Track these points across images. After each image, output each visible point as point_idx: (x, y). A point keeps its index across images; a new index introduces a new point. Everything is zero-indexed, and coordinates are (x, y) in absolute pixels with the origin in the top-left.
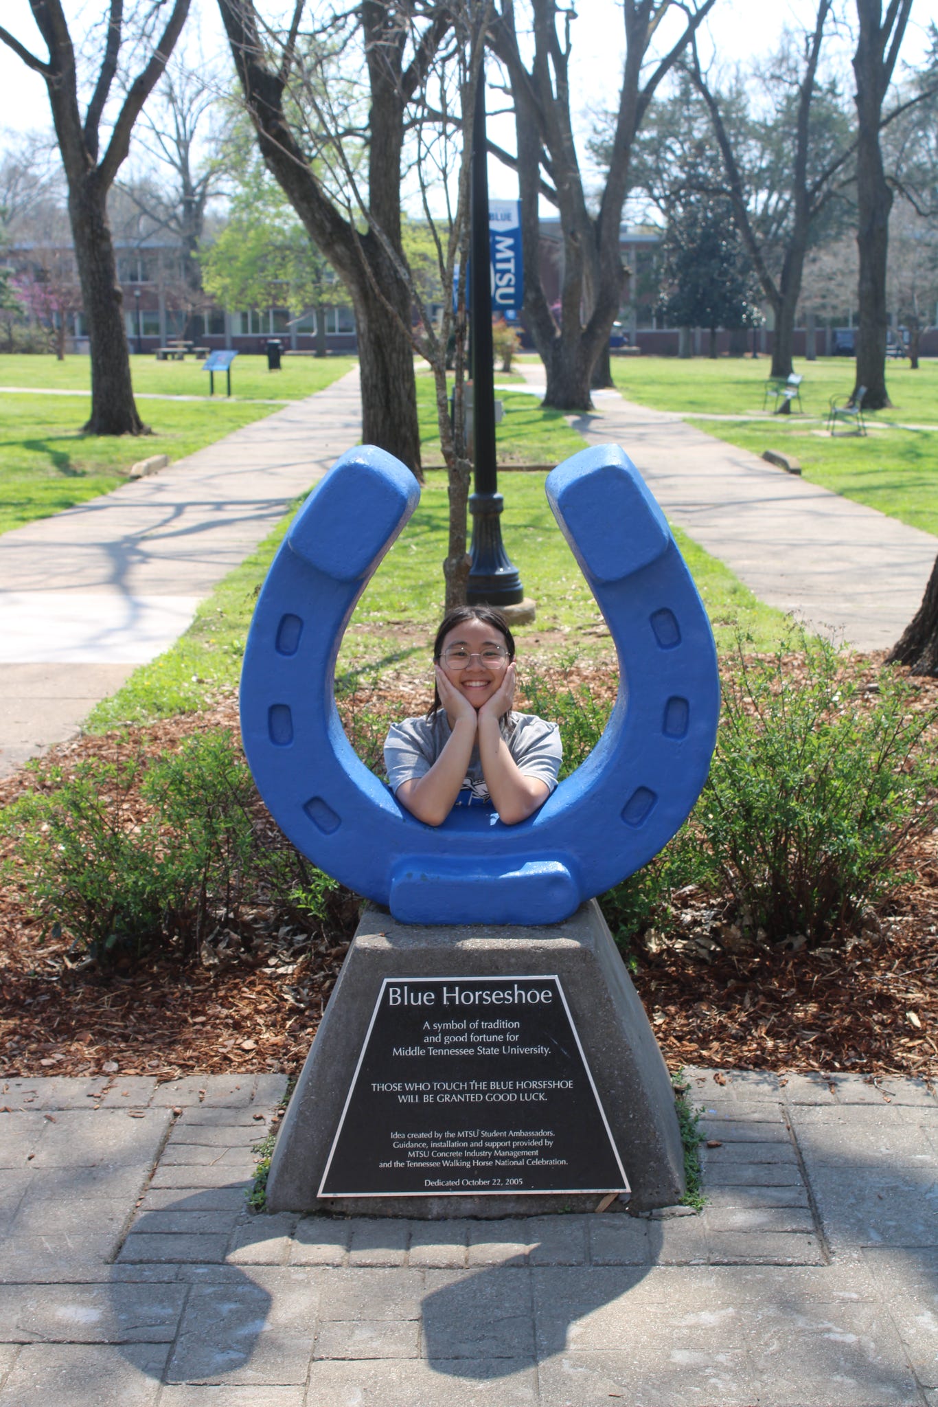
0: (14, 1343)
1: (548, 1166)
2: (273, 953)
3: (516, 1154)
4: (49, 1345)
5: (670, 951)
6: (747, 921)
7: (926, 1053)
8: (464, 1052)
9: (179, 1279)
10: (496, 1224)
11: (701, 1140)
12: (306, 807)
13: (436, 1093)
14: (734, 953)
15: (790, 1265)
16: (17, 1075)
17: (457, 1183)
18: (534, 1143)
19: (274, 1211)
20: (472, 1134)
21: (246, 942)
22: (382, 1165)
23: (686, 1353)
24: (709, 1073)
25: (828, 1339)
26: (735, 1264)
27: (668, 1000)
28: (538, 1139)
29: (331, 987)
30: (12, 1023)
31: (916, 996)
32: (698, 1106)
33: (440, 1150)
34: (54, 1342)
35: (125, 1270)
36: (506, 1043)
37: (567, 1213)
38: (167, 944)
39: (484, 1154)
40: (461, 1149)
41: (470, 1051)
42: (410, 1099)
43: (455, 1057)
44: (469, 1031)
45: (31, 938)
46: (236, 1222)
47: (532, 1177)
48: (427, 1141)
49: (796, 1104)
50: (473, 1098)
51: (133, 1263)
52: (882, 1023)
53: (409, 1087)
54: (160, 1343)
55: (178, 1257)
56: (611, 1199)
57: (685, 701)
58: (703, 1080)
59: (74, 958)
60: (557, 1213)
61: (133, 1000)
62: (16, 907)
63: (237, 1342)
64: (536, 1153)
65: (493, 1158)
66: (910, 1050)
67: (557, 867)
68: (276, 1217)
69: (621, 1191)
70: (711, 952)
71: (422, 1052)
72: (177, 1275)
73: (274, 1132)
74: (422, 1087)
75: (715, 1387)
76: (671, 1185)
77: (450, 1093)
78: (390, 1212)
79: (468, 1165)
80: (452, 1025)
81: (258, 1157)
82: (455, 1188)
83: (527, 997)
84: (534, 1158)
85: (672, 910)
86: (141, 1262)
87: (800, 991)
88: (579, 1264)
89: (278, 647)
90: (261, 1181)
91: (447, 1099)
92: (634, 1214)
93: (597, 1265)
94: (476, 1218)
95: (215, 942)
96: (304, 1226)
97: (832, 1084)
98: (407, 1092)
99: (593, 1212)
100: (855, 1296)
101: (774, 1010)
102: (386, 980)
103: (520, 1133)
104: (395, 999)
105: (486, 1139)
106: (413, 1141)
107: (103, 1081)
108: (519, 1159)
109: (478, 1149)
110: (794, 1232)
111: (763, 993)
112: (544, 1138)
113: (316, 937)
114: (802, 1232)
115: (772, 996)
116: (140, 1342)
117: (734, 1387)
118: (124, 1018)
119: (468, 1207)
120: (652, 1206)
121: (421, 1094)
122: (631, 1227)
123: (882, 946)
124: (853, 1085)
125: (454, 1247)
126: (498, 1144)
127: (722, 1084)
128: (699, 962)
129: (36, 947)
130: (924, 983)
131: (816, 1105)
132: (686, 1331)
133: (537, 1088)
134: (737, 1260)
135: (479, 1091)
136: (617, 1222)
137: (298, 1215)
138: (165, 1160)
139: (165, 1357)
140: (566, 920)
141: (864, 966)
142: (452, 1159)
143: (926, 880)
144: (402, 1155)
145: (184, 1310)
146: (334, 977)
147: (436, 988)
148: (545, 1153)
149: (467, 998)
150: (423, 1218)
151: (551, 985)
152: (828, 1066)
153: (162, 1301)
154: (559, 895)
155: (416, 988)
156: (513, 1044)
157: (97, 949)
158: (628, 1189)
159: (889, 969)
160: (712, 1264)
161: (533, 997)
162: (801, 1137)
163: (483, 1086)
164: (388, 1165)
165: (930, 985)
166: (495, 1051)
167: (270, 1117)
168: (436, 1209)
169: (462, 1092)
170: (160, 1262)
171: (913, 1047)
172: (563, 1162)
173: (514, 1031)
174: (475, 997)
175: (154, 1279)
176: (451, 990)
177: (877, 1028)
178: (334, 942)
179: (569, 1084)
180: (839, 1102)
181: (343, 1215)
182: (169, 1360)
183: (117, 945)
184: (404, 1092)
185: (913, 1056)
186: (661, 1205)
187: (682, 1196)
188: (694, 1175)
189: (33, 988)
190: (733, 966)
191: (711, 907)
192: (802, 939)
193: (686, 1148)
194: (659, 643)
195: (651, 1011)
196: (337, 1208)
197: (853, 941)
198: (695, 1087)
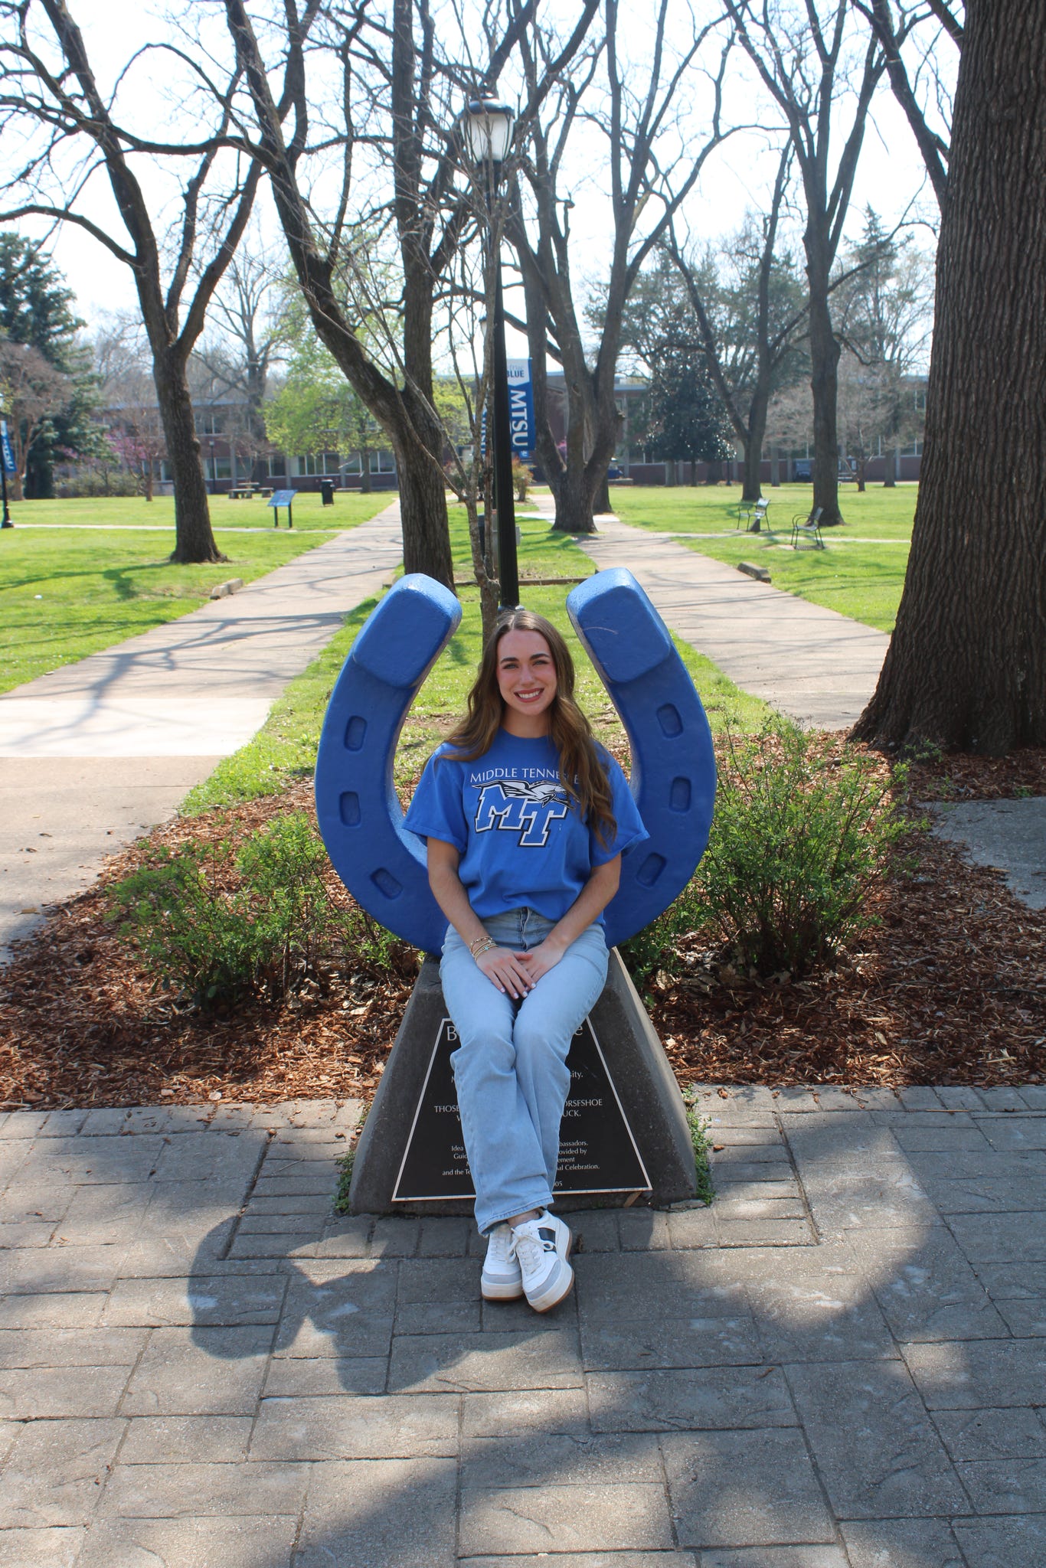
0: (146, 1327)
1: (583, 1171)
2: (347, 998)
4: (175, 1329)
5: (678, 987)
6: (741, 961)
7: (892, 1067)
9: (280, 1272)
11: (710, 1145)
12: (373, 877)
14: (730, 988)
15: (786, 1246)
16: (138, 1104)
18: (571, 1152)
19: (356, 1214)
21: (324, 989)
22: (445, 1173)
23: (702, 1321)
24: (713, 1089)
25: (819, 1306)
26: (741, 1246)
27: (676, 1028)
28: (574, 1148)
29: (397, 1025)
30: (131, 1062)
31: (882, 1019)
32: (705, 1116)
34: (179, 1326)
35: (235, 1265)
37: (599, 1208)
38: (258, 992)
45: (144, 989)
46: (325, 1223)
47: (570, 1179)
49: (786, 1112)
51: (241, 1259)
52: (855, 1043)
54: (267, 1324)
55: (278, 1253)
56: (635, 1197)
57: (687, 782)
58: (709, 1095)
59: (182, 1005)
60: (590, 1208)
61: (231, 1040)
62: (130, 964)
63: (331, 1322)
64: (573, 1160)
68: (358, 1218)
69: (644, 1189)
70: (712, 988)
72: (278, 1268)
73: (353, 1147)
75: (727, 1348)
76: (685, 1183)
78: (453, 1211)
81: (341, 1169)
84: (571, 1164)
85: (679, 953)
86: (248, 1258)
87: (786, 1018)
88: (612, 1251)
89: (346, 744)
90: (345, 1189)
92: (655, 1208)
93: (626, 1251)
95: (298, 990)
96: (382, 1225)
97: (815, 1094)
99: (622, 1207)
100: (840, 1270)
101: (767, 1035)
102: (444, 1020)
107: (209, 1108)
110: (789, 1218)
111: (757, 1021)
112: (579, 1147)
113: (382, 984)
114: (795, 1218)
115: (762, 1023)
116: (250, 1324)
117: (743, 1347)
118: (225, 1054)
120: (670, 1201)
122: (654, 1218)
123: (853, 978)
124: (832, 1095)
127: (724, 1098)
128: (706, 995)
129: (148, 997)
130: (889, 1009)
131: (803, 1112)
132: (702, 1304)
134: (742, 1243)
136: (642, 1215)
137: (377, 1216)
138: (263, 1173)
139: (271, 1336)
141: (839, 995)
143: (888, 922)
145: (285, 1297)
148: (580, 1159)
152: (813, 1081)
153: (266, 1291)
157: (200, 998)
158: (650, 1188)
159: (859, 997)
160: (722, 1248)
162: (791, 1139)
164: (450, 1173)
165: (894, 1009)
167: (350, 1134)
170: (263, 1258)
171: (882, 1062)
172: (595, 1167)
175: (259, 1272)
177: (850, 1046)
179: (599, 1102)
180: (822, 1110)
181: (412, 1216)
182: (274, 1339)
183: (217, 994)
185: (883, 1070)
186: (678, 1200)
187: (695, 1192)
188: (704, 1174)
189: (147, 1032)
190: (730, 998)
191: (712, 949)
192: (787, 974)
193: (697, 1152)
194: (664, 732)
195: (663, 1038)
196: (408, 1210)
197: (828, 976)
198: (702, 1103)
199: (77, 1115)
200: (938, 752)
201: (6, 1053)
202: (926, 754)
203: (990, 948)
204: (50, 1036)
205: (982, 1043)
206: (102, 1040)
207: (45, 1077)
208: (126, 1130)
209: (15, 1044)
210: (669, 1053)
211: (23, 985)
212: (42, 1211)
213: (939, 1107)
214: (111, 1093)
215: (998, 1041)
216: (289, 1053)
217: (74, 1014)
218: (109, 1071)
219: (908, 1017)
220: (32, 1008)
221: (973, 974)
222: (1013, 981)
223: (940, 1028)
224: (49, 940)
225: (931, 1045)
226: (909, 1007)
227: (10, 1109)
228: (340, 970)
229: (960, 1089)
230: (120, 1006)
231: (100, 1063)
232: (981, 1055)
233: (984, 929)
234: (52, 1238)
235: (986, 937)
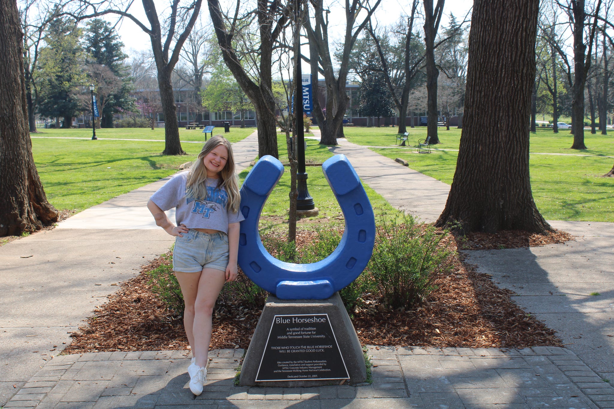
1: (325, 371)
2: (238, 314)
3: (315, 368)
5: (362, 312)
6: (386, 303)
7: (440, 340)
8: (299, 337)
9: (214, 404)
10: (309, 389)
11: (372, 365)
12: (250, 264)
13: (291, 350)
14: (382, 312)
15: (398, 398)
16: (160, 350)
17: (297, 377)
19: (242, 386)
20: (302, 362)
21: (229, 312)
22: (275, 372)
24: (374, 347)
26: (381, 398)
27: (362, 327)
28: (322, 363)
29: (256, 324)
30: (157, 335)
31: (438, 324)
32: (371, 356)
33: (292, 367)
35: (198, 402)
36: (312, 334)
37: (331, 385)
39: (305, 368)
40: (298, 366)
41: (301, 337)
42: (283, 351)
43: (296, 339)
44: (300, 331)
45: (161, 312)
46: (231, 389)
47: (320, 375)
48: (288, 364)
49: (401, 355)
50: (302, 351)
51: (200, 400)
52: (428, 332)
53: (283, 348)
55: (214, 398)
56: (344, 381)
57: (365, 231)
58: (372, 349)
59: (175, 317)
60: (327, 385)
62: (155, 302)
64: (321, 367)
65: (308, 369)
66: (436, 339)
67: (328, 282)
69: (347, 378)
70: (375, 312)
71: (287, 337)
72: (214, 402)
73: (241, 364)
74: (286, 348)
76: (362, 377)
77: (295, 349)
78: (277, 385)
79: (301, 371)
80: (296, 329)
81: (236, 371)
82: (297, 378)
83: (318, 320)
84: (321, 369)
85: (363, 301)
86: (203, 399)
87: (403, 323)
88: (335, 399)
90: (238, 378)
91: (294, 351)
92: (351, 385)
93: (340, 399)
94: (303, 387)
95: (220, 311)
96: (251, 390)
97: (412, 349)
98: (282, 349)
99: (339, 385)
100: (417, 405)
101: (394, 329)
102: (275, 316)
103: (316, 361)
104: (278, 321)
105: (306, 363)
106: (284, 364)
107: (187, 351)
108: (316, 369)
109: (304, 366)
110: (399, 389)
111: (391, 324)
112: (324, 363)
114: (401, 389)
115: (393, 325)
119: (301, 384)
120: (357, 383)
121: (286, 350)
122: (349, 389)
123: (428, 310)
124: (418, 350)
125: (297, 395)
126: (309, 365)
127: (378, 350)
128: (372, 315)
129: (163, 314)
130: (441, 321)
131: (406, 355)
133: (322, 348)
134: (382, 396)
135: (304, 349)
136: (346, 388)
137: (250, 387)
140: (330, 298)
141: (422, 316)
142: (296, 369)
144: (281, 368)
146: (257, 321)
147: (291, 318)
148: (324, 367)
149: (300, 321)
150: (287, 387)
151: (325, 317)
152: (411, 345)
154: (327, 290)
155: (284, 318)
156: (314, 335)
158: (349, 378)
159: (430, 317)
160: (374, 398)
161: (320, 320)
162: (402, 364)
163: (305, 347)
164: (277, 371)
165: (443, 321)
166: (309, 337)
167: (239, 361)
168: (291, 384)
169: (299, 349)
170: (208, 399)
172: (329, 370)
173: (314, 331)
174: (302, 321)
175: (207, 404)
176: (295, 318)
177: (426, 333)
178: (257, 311)
179: (331, 346)
180: (414, 354)
181: (263, 386)
184: (281, 350)
185: (437, 341)
186: (359, 383)
187: (365, 380)
188: (369, 375)
189: (163, 326)
190: (382, 316)
191: (375, 299)
192: (403, 308)
193: (367, 367)
194: (357, 214)
195: (356, 330)
196: (261, 385)
197: (419, 309)
198: (370, 351)
199: (137, 353)
200: (460, 225)
201: (110, 332)
202: (456, 226)
203: (482, 301)
204: (126, 327)
205: (475, 333)
206: (146, 328)
207: (125, 340)
208: (157, 358)
209: (113, 329)
210: (358, 335)
211: (114, 310)
212: (127, 384)
213: (457, 354)
214: (150, 346)
215: (481, 332)
216: (217, 333)
217: (134, 320)
218: (149, 339)
219: (448, 324)
220: (118, 318)
221: (474, 310)
222: (489, 312)
223: (460, 328)
224: (122, 295)
225: (456, 334)
226: (449, 320)
227: (113, 351)
228: (235, 305)
229: (465, 349)
230: (152, 317)
231: (146, 336)
232: (474, 337)
233: (480, 295)
234: (131, 392)
235: (481, 297)
